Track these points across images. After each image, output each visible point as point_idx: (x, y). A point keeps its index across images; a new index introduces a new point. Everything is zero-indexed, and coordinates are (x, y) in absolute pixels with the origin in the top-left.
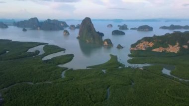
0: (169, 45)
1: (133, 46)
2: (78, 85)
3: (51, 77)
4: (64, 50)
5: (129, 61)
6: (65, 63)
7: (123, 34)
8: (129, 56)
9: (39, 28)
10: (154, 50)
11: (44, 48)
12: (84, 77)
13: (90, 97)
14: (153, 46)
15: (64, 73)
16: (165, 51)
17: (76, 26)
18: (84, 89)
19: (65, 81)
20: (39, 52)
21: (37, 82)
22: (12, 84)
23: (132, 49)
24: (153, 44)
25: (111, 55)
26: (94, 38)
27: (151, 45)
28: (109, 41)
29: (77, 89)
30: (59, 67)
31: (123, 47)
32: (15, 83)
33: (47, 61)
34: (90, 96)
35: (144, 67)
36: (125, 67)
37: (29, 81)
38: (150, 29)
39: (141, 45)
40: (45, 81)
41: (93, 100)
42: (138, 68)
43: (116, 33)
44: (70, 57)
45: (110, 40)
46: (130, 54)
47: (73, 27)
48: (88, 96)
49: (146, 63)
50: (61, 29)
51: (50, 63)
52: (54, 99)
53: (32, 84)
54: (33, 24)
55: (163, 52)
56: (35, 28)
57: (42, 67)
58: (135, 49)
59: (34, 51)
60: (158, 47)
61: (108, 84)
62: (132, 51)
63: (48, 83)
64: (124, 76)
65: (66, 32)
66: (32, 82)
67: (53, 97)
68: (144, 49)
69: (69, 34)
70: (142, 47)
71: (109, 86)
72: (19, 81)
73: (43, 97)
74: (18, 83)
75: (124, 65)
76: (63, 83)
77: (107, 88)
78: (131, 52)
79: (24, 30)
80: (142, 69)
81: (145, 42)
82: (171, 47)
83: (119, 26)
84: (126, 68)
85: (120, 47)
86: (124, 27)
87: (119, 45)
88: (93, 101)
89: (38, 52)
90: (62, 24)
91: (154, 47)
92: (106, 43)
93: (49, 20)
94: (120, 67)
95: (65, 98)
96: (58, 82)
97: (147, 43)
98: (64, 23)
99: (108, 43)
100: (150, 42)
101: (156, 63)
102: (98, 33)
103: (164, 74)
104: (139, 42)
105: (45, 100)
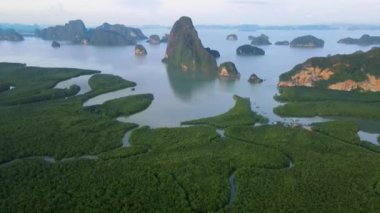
0: (368, 75)
1: (284, 77)
2: (159, 166)
3: (97, 146)
4: (132, 85)
5: (277, 111)
6: (132, 113)
7: (261, 53)
8: (277, 98)
9: (85, 42)
10: (333, 87)
11: (91, 82)
12: (175, 146)
13: (187, 198)
14: (331, 76)
15: (128, 135)
16: (359, 88)
17: (161, 38)
18: (173, 175)
19: (129, 156)
20: (79, 89)
21: (63, 156)
22: (4, 162)
23: (282, 83)
24: (331, 73)
25: (237, 97)
26: (198, 60)
27: (326, 74)
28: (231, 67)
29: (156, 176)
30: (118, 123)
31: (261, 81)
32: (13, 158)
33: (92, 109)
34: (187, 194)
35: (313, 124)
36: (270, 123)
37: (46, 155)
38: (319, 43)
39: (303, 75)
40: (83, 154)
41: (195, 207)
42: (299, 127)
43: (245, 51)
44: (145, 101)
45: (233, 65)
46: (279, 94)
47: (155, 40)
48: (183, 195)
49: (317, 115)
50: (131, 42)
51: (99, 112)
52: (97, 202)
53: (52, 160)
54: (73, 33)
55: (353, 91)
56: (77, 42)
57: (79, 122)
58: (290, 84)
59: (68, 87)
60: (342, 81)
61: (232, 164)
62: (281, 89)
63: (89, 161)
64: (267, 146)
65: (141, 48)
66: (51, 156)
67: (96, 196)
68: (309, 85)
69: (146, 53)
70: (305, 79)
71: (234, 169)
72: (21, 153)
73: (71, 195)
74: (20, 157)
75: (267, 120)
76: (123, 161)
77: (230, 174)
78: (281, 92)
79: (56, 45)
80: (309, 128)
81: (312, 69)
82: (372, 79)
83: (250, 37)
84: (273, 126)
85: (254, 80)
86: (263, 40)
87: (254, 75)
88: (193, 210)
89: (76, 89)
90: (133, 34)
91: (334, 80)
92: (224, 70)
93: (106, 24)
94: (257, 125)
95: (125, 200)
96: (113, 158)
97: (318, 70)
98: (137, 31)
99: (229, 71)
100: (323, 68)
101: (340, 115)
102: (208, 49)
103: (364, 142)
104: (298, 68)
105: (75, 205)
